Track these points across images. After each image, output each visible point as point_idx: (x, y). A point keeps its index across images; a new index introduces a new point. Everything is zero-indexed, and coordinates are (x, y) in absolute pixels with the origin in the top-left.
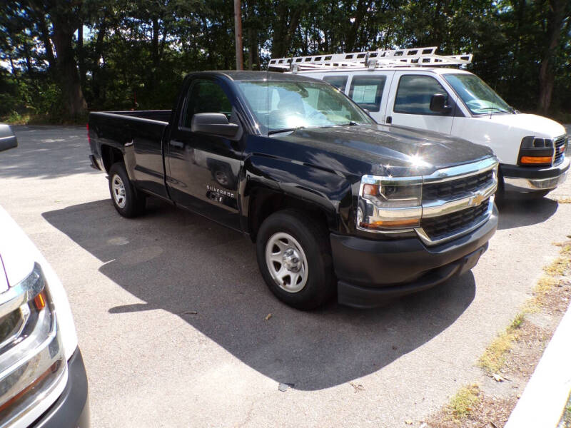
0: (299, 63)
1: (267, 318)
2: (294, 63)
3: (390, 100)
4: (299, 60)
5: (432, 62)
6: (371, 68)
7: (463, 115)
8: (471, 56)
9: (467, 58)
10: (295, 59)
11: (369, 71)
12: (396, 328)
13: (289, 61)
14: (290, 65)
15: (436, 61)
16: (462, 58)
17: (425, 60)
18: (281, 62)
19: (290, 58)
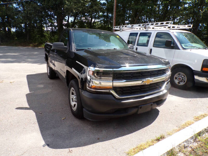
0: (123, 28)
1: (62, 119)
2: (121, 28)
3: (152, 42)
4: (123, 27)
5: (176, 28)
6: (147, 29)
7: (179, 49)
8: (192, 25)
9: (190, 26)
10: (121, 26)
11: (146, 31)
12: (106, 131)
13: (120, 27)
14: (120, 28)
15: (177, 27)
16: (188, 26)
17: (173, 27)
18: (117, 27)
19: (120, 26)
